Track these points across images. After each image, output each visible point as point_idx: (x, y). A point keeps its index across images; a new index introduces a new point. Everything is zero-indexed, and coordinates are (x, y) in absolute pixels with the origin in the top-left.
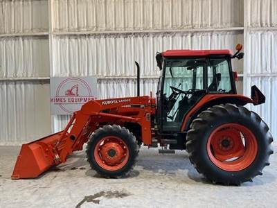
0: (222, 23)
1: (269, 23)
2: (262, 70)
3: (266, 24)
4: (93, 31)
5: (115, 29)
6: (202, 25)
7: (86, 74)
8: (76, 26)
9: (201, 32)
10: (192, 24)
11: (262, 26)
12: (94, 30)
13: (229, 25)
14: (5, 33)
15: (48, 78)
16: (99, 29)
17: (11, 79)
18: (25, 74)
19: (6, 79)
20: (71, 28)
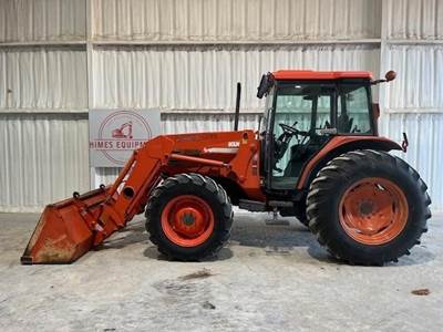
0: (349, 32)
1: (419, 34)
2: (406, 103)
3: (415, 35)
4: (155, 41)
5: (189, 37)
6: (318, 35)
7: (144, 106)
8: (129, 33)
9: (318, 44)
10: (305, 33)
11: (408, 37)
12: (157, 38)
13: (359, 35)
14: (18, 41)
15: (87, 111)
16: (164, 37)
17: (28, 111)
18: (50, 105)
19: (20, 111)
20: (121, 34)
